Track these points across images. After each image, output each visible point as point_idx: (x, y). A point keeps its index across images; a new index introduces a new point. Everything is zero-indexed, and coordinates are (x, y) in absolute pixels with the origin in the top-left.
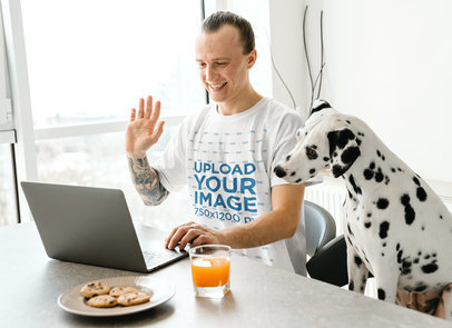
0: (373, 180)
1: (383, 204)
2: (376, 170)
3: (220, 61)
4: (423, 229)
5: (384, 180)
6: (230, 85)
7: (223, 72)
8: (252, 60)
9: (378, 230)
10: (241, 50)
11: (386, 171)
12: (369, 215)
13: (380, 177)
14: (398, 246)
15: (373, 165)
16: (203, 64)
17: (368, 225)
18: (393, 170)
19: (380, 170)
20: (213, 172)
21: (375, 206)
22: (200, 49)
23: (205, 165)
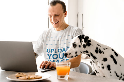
0: (99, 53)
1: (105, 60)
2: (99, 50)
3: (56, 15)
4: (120, 65)
5: (102, 53)
6: (60, 22)
7: (58, 18)
8: (66, 14)
9: (107, 68)
10: (63, 11)
11: (102, 50)
12: (102, 65)
13: (100, 52)
14: (115, 72)
15: (97, 48)
16: (51, 16)
17: (103, 68)
18: (104, 49)
19: (100, 49)
20: (55, 52)
21: (103, 61)
22: (50, 11)
23: (52, 49)
